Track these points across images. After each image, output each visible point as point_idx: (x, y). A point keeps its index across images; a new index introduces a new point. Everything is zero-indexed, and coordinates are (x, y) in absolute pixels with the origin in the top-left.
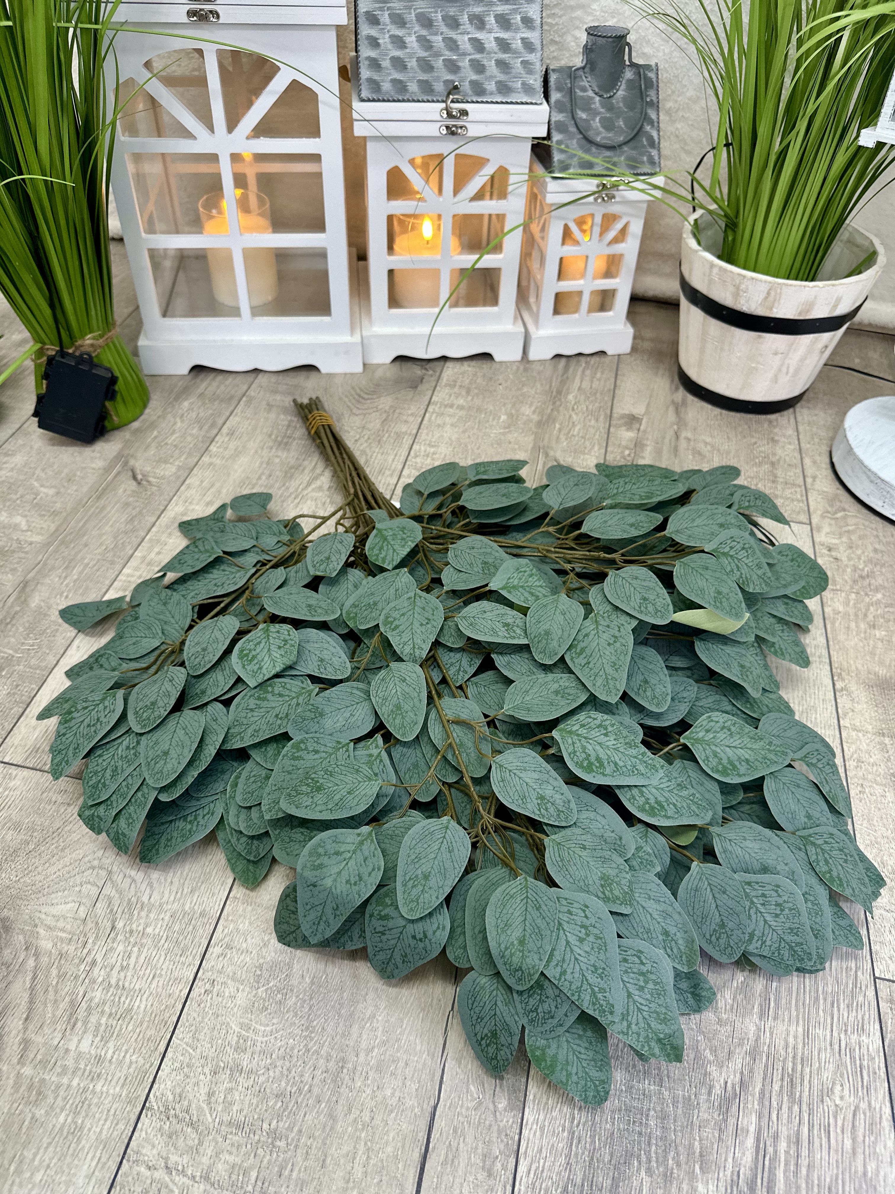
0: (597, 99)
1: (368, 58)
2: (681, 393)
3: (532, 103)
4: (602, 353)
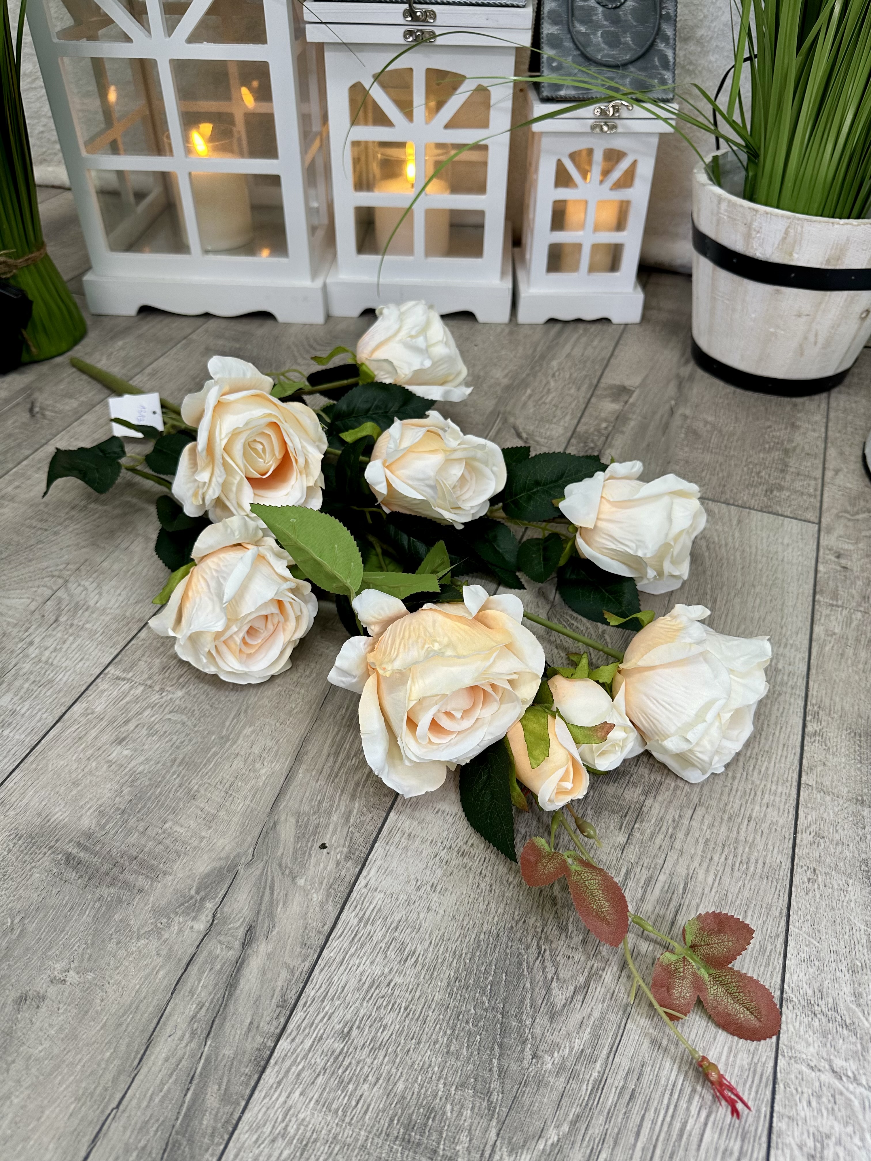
0: (600, 9)
2: (691, 368)
3: (517, 6)
4: (605, 321)
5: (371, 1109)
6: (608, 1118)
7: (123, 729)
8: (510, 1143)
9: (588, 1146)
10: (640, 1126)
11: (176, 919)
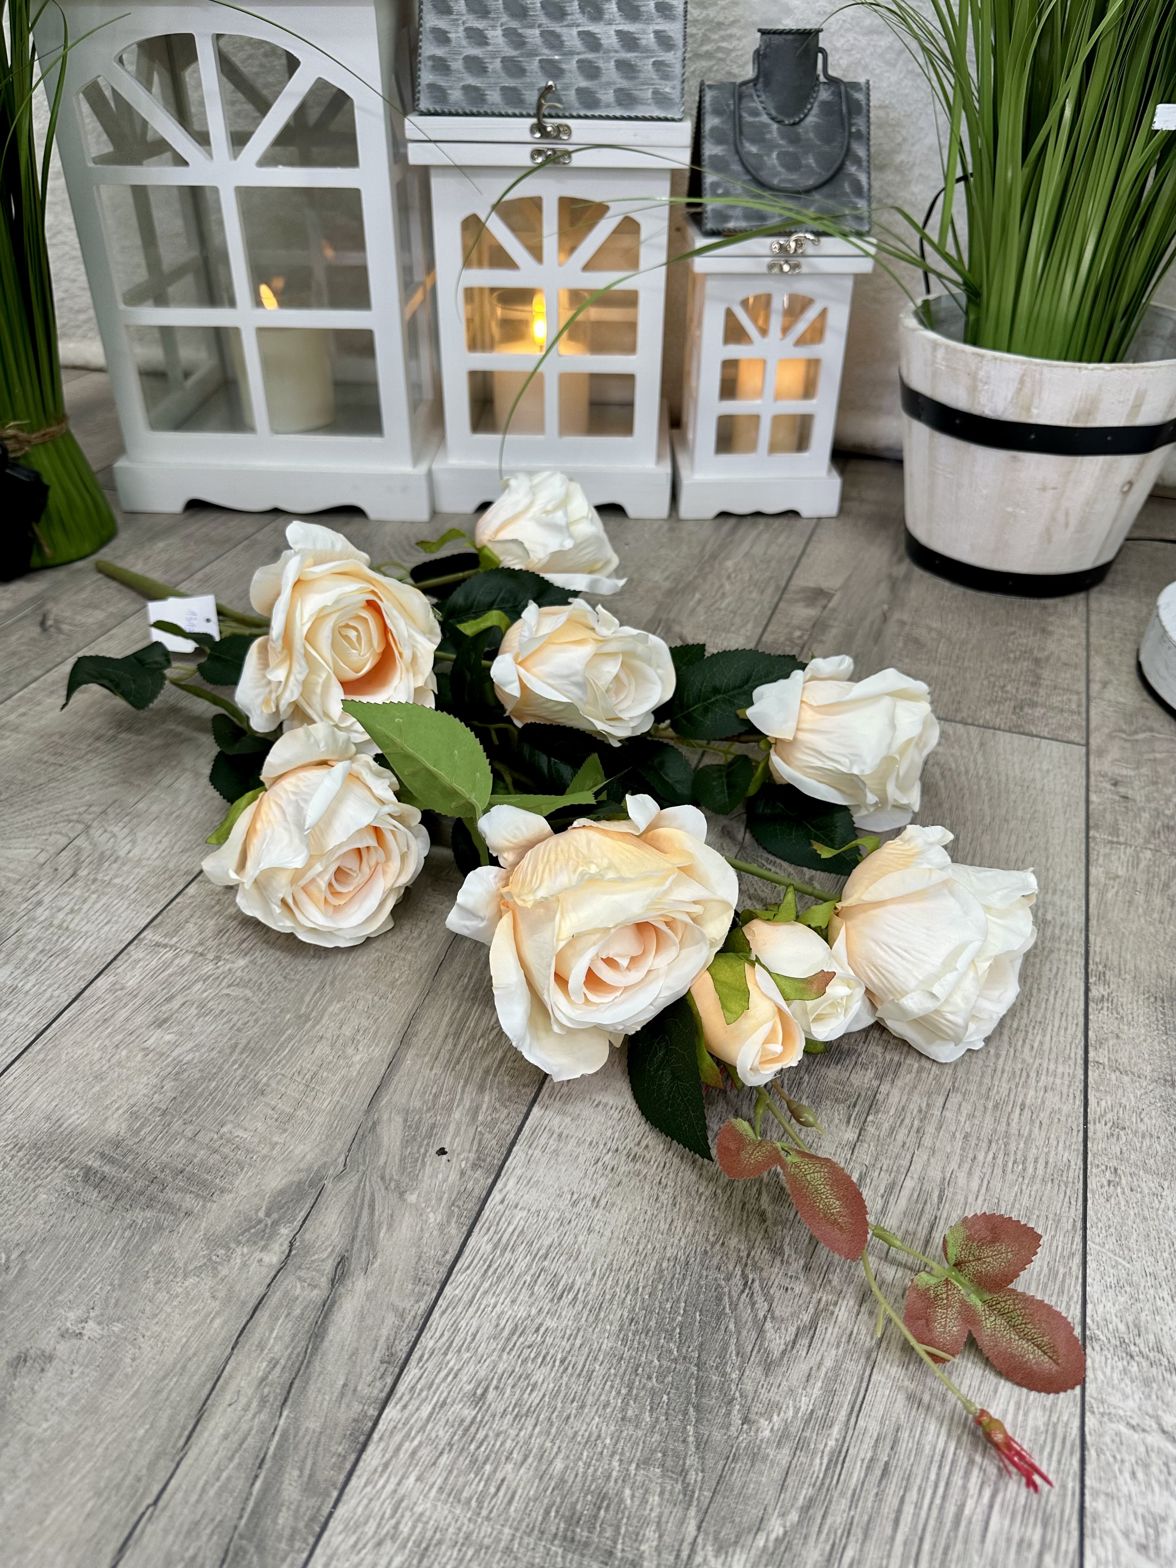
0: (775, 126)
1: (433, 58)
2: (906, 567)
3: (667, 120)
4: (793, 514)
5: (517, 1497)
6: (854, 1501)
7: (164, 1009)
8: (716, 1539)
9: (827, 1540)
10: (899, 1512)
11: (239, 1250)
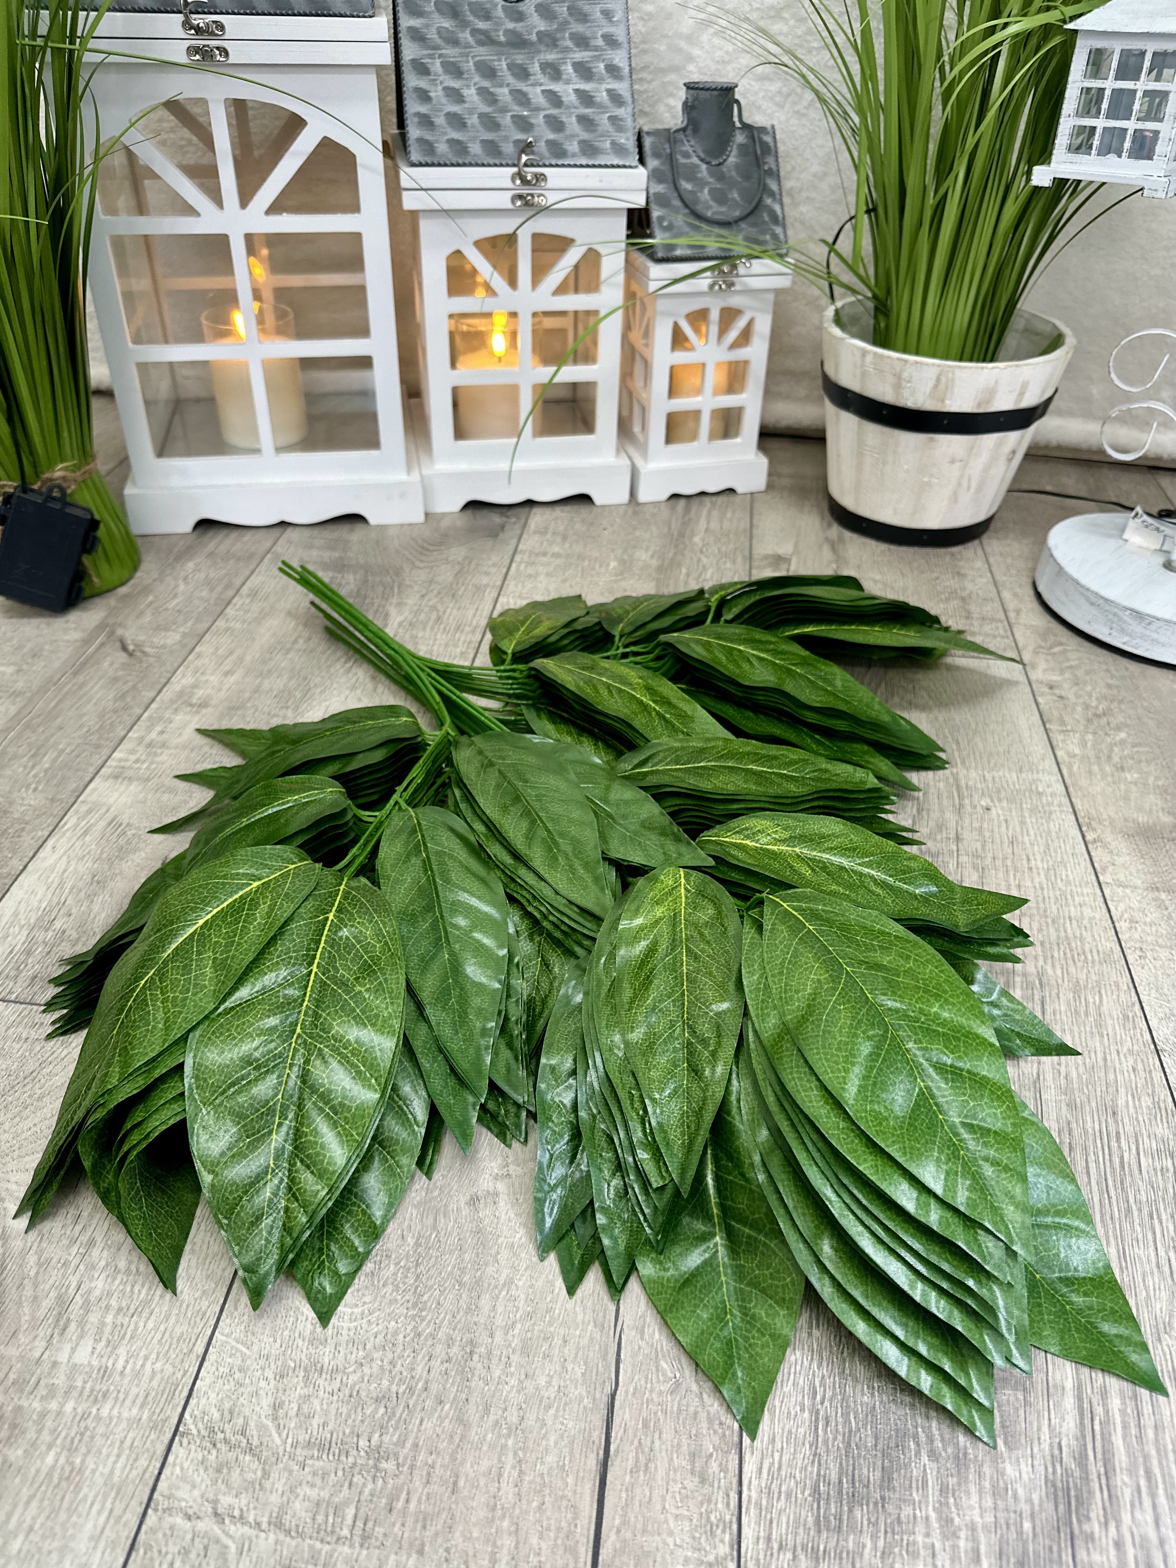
0: (704, 167)
1: (418, 114)
2: (836, 530)
3: (624, 167)
4: (731, 492)
